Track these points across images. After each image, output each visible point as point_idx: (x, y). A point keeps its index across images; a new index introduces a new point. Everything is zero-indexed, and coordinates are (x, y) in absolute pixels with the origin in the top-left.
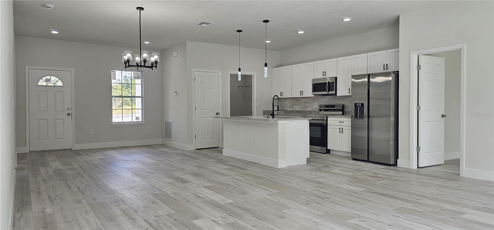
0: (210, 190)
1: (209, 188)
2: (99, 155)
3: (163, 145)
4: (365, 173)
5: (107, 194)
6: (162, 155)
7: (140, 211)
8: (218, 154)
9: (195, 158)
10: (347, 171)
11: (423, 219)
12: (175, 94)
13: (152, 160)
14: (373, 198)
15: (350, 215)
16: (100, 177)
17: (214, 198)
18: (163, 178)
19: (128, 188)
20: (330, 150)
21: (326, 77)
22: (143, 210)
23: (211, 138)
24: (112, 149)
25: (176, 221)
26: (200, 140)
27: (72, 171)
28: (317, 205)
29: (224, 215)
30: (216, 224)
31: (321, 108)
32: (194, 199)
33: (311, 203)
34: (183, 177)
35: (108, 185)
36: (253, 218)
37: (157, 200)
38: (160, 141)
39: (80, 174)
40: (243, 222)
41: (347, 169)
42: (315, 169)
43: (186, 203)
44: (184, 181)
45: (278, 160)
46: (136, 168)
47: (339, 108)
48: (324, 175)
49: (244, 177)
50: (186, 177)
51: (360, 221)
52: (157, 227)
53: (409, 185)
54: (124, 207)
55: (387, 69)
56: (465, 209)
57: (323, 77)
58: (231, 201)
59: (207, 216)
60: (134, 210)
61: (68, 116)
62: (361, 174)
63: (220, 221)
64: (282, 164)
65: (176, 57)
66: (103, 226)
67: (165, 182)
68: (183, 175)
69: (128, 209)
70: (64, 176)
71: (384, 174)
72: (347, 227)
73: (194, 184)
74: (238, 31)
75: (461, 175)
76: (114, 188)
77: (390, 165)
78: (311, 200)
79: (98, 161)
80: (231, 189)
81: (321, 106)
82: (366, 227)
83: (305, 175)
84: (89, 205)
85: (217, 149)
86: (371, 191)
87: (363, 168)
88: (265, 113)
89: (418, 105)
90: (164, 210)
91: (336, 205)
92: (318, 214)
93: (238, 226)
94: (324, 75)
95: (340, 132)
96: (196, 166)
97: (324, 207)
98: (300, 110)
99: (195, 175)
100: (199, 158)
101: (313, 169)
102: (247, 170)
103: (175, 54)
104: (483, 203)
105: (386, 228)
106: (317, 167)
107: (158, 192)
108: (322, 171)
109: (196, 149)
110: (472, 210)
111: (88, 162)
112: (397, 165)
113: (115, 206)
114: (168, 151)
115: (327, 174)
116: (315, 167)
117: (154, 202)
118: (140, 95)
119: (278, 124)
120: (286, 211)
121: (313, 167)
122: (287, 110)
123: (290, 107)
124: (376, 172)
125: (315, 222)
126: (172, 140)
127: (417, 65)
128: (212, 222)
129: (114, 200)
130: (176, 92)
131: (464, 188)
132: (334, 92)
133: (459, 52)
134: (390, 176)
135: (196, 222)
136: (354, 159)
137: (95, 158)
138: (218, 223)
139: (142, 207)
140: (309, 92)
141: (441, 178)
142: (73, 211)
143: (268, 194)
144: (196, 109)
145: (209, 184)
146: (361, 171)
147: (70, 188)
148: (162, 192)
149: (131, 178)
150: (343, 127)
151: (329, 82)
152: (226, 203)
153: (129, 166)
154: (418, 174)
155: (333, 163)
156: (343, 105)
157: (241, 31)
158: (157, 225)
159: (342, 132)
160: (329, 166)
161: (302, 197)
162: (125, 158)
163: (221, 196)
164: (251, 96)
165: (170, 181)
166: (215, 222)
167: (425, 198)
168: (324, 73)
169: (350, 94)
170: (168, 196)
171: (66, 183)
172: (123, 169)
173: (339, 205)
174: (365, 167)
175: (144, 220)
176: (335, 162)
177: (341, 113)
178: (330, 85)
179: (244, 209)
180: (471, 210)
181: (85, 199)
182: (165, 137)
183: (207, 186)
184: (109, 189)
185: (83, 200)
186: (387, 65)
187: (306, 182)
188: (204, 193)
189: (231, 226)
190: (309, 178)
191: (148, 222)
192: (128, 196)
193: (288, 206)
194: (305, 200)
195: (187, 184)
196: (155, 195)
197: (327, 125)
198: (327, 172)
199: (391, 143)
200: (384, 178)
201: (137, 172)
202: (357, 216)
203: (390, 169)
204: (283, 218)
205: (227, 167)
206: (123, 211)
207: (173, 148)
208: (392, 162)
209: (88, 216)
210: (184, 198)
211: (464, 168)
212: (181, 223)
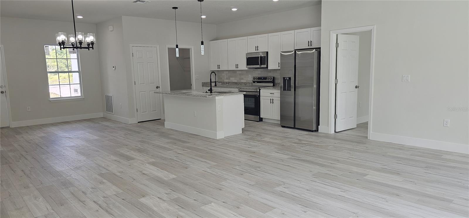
0: (154, 166)
1: (153, 164)
2: (40, 133)
3: (104, 119)
4: (291, 140)
5: (54, 177)
6: (105, 129)
7: (88, 193)
8: (160, 127)
9: (139, 133)
10: (276, 139)
11: (335, 182)
12: (114, 69)
13: (95, 137)
14: (297, 164)
15: (277, 182)
16: (44, 158)
17: (158, 174)
18: (108, 156)
19: (74, 168)
20: (262, 118)
21: (258, 51)
22: (91, 192)
23: (152, 111)
24: (53, 125)
25: (124, 201)
26: (142, 113)
27: (14, 153)
28: (249, 174)
29: (169, 191)
30: (161, 201)
31: (254, 80)
32: (139, 177)
33: (244, 173)
34: (128, 154)
35: (54, 166)
36: (194, 192)
37: (104, 180)
38: (101, 115)
39: (23, 156)
40: (185, 197)
41: (277, 137)
42: (249, 138)
43: (132, 182)
44: (129, 158)
45: (216, 132)
46: (81, 146)
47: (270, 80)
48: (257, 144)
49: (186, 150)
50: (130, 154)
51: (285, 188)
52: (107, 208)
53: (327, 150)
54: (73, 189)
55: (311, 45)
56: (368, 170)
57: (256, 52)
58: (174, 176)
59: (153, 193)
60: (83, 192)
61: (2, 94)
62: (288, 141)
63: (165, 197)
64: (220, 135)
65: (111, 32)
66: (54, 210)
67: (110, 160)
68: (128, 151)
69: (76, 191)
70: (6, 159)
71: (307, 140)
72: (273, 194)
73: (139, 161)
74: (173, 8)
75: (368, 138)
76: (61, 170)
77: (313, 131)
78: (245, 171)
79: (40, 140)
80: (174, 164)
81: (254, 78)
82: (289, 193)
83: (240, 144)
84: (37, 189)
85: (159, 121)
86: (295, 158)
87: (289, 135)
88: (204, 85)
89: (336, 78)
90: (111, 190)
91: (266, 174)
92: (251, 184)
93: (181, 202)
94: (257, 49)
95: (271, 102)
96: (140, 141)
97: (255, 176)
98: (236, 81)
99: (140, 151)
100: (141, 131)
101: (247, 139)
102: (189, 142)
103: (111, 28)
104: (383, 165)
105: (305, 193)
106: (251, 136)
107: (104, 171)
108: (255, 140)
109: (138, 122)
110: (374, 172)
111: (30, 142)
112: (318, 131)
113: (63, 189)
114: (111, 125)
115: (259, 142)
116: (249, 136)
117: (101, 183)
118: (77, 70)
119: (216, 99)
120: (223, 183)
121: (247, 136)
122: (225, 81)
123: (227, 79)
124: (301, 139)
125: (248, 192)
126: (113, 113)
127: (336, 44)
128: (158, 199)
129: (62, 183)
130: (114, 67)
131: (370, 151)
132: (265, 66)
133: (369, 33)
134: (312, 142)
135: (143, 200)
136: (283, 127)
137: (37, 136)
138: (163, 200)
139: (91, 188)
140: (243, 66)
141: (352, 142)
142: (22, 197)
143: (208, 167)
144: (136, 84)
145: (153, 159)
146: (288, 138)
147: (14, 172)
148: (108, 171)
149: (76, 158)
150: (273, 98)
151: (261, 57)
152: (170, 179)
153: (72, 144)
154: (335, 139)
155: (265, 131)
156: (274, 77)
157: (177, 8)
158: (107, 206)
159: (273, 103)
160: (261, 134)
161: (237, 167)
162: (67, 135)
163: (165, 171)
164: (190, 68)
165: (115, 158)
166: (160, 199)
167: (338, 162)
168: (257, 48)
169: (279, 68)
170: (115, 175)
171: (10, 166)
172: (67, 148)
173: (268, 173)
174: (292, 134)
175: (94, 201)
176: (267, 130)
177: (272, 84)
178: (262, 59)
179: (186, 184)
180: (372, 171)
181: (32, 183)
182: (107, 111)
183: (151, 162)
184: (55, 170)
185: (31, 185)
186: (311, 42)
187: (241, 152)
188: (149, 170)
189: (174, 201)
190: (244, 148)
191: (98, 204)
192: (75, 178)
193: (225, 177)
194: (240, 170)
195: (132, 161)
196: (101, 175)
197: (260, 96)
198: (259, 140)
199: (314, 108)
200: (307, 144)
201: (81, 151)
202: (282, 183)
203: (313, 135)
204: (220, 190)
205: (169, 141)
206: (72, 194)
207: (114, 122)
208: (314, 129)
209: (37, 201)
210: (130, 177)
211: (371, 132)
212: (129, 203)
